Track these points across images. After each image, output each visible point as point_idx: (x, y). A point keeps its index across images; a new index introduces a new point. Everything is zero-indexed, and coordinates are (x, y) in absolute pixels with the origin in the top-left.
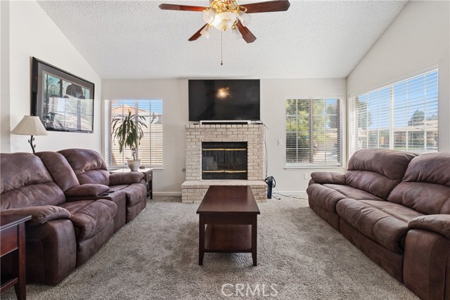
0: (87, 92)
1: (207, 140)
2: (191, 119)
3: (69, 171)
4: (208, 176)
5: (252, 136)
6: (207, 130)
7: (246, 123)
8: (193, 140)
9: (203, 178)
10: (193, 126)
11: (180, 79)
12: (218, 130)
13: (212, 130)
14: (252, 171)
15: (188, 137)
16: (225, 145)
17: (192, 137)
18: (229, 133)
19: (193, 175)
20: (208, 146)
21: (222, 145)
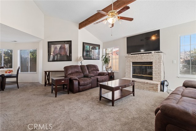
0: (98, 48)
1: (134, 61)
2: (128, 53)
3: (86, 70)
4: (135, 77)
5: (155, 59)
6: (133, 57)
7: (151, 53)
9: (133, 77)
10: (128, 56)
11: (124, 37)
12: (138, 57)
13: (135, 57)
14: (155, 76)
15: (126, 60)
16: (143, 63)
17: (128, 60)
18: (143, 58)
19: (128, 75)
20: (135, 64)
21: (141, 64)
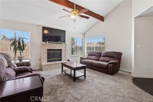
2: (43, 41)
4: (49, 61)
5: (63, 47)
6: (50, 45)
7: (62, 43)
8: (44, 48)
9: (47, 62)
12: (53, 45)
14: (63, 58)
15: (42, 47)
18: (57, 46)
19: (44, 61)
20: (49, 51)
21: (54, 50)
